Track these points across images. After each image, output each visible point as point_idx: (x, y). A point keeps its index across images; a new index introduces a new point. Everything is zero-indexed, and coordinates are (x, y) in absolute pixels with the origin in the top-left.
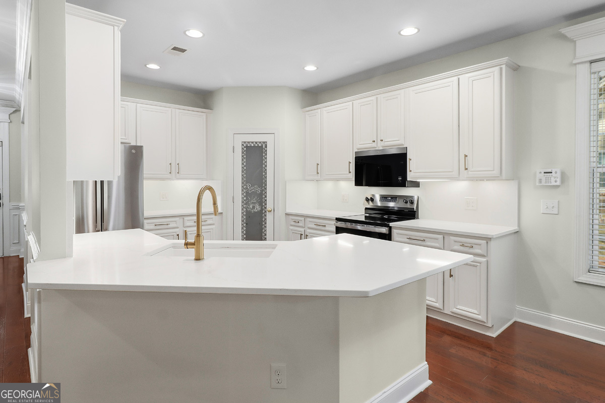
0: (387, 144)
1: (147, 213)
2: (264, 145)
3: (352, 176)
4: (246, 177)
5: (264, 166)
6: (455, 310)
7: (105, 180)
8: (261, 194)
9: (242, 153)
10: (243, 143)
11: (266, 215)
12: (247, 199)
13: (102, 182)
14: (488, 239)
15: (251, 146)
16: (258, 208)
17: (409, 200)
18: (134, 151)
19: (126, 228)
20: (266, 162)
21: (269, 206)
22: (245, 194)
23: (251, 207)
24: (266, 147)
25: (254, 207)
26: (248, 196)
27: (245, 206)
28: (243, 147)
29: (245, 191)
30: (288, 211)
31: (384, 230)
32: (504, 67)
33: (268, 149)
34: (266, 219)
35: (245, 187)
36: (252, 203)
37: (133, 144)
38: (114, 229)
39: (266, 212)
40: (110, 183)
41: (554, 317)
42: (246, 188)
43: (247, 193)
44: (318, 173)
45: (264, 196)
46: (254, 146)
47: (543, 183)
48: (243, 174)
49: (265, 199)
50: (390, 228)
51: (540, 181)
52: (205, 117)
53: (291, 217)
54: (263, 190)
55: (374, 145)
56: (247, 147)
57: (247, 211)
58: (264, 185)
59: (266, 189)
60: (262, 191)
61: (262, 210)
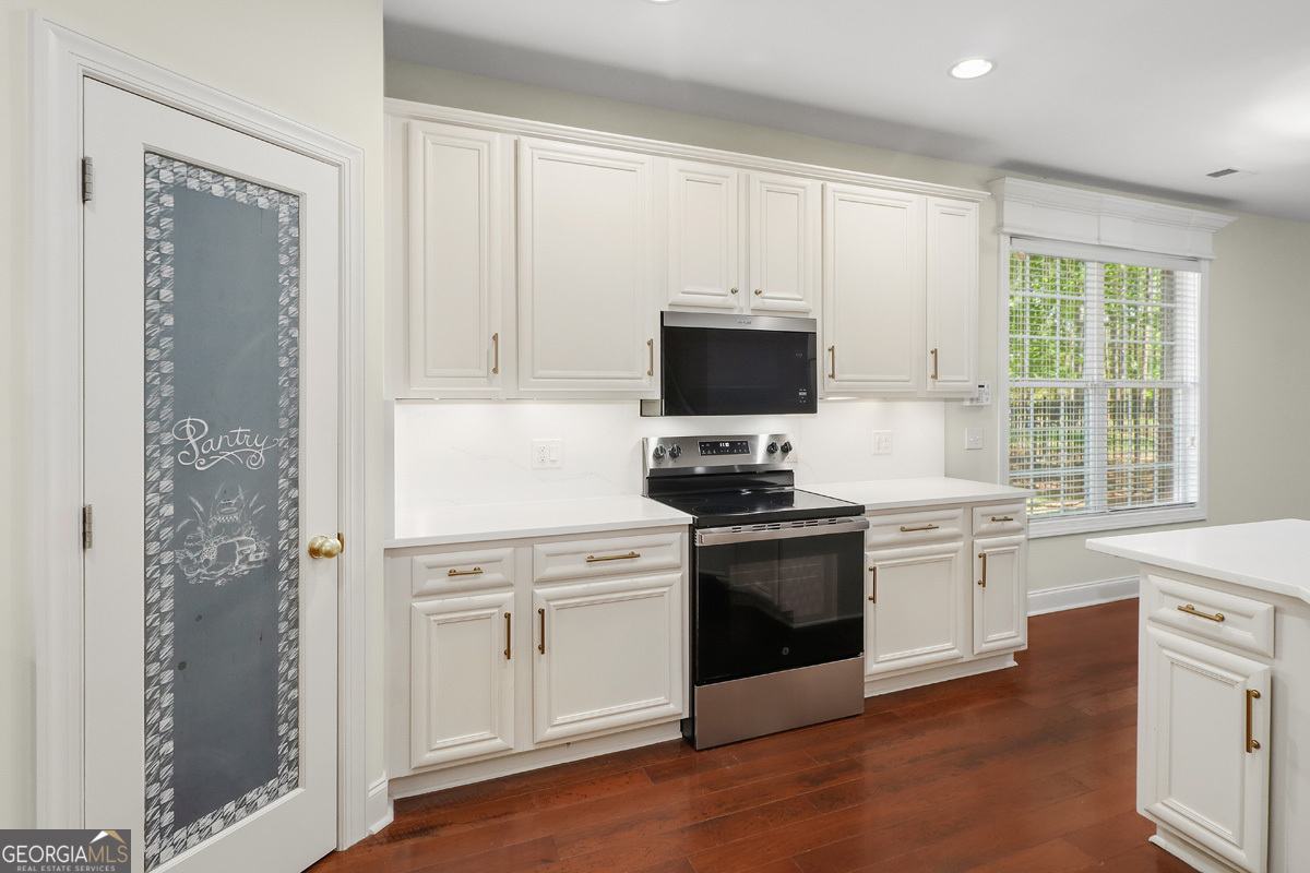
2: (284, 208)
4: (176, 378)
5: (283, 320)
8: (271, 472)
9: (149, 221)
10: (153, 160)
11: (294, 583)
12: (183, 509)
15: (208, 195)
16: (252, 550)
21: (315, 527)
22: (166, 484)
23: (210, 553)
24: (296, 220)
25: (227, 554)
26: (187, 492)
27: (167, 558)
28: (156, 186)
29: (167, 462)
34: (295, 602)
35: (167, 438)
36: (222, 529)
39: (294, 563)
42: (178, 445)
43: (183, 475)
45: (283, 483)
48: (154, 354)
49: (293, 494)
54: (278, 453)
56: (178, 189)
57: (182, 587)
58: (283, 423)
59: (294, 442)
60: (274, 455)
61: (274, 556)
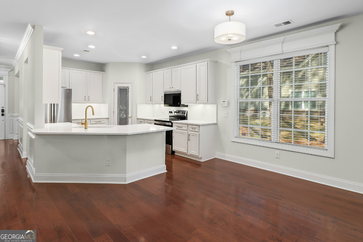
0: (175, 89)
1: (73, 118)
2: (127, 88)
3: (163, 102)
4: (120, 102)
6: (191, 153)
7: (55, 103)
8: (126, 110)
9: (118, 91)
10: (118, 87)
11: (128, 119)
12: (120, 112)
13: (54, 104)
14: (199, 126)
15: (122, 89)
16: (125, 116)
17: (184, 112)
18: (68, 91)
19: (65, 122)
20: (128, 96)
21: (130, 115)
25: (123, 116)
26: (120, 111)
27: (119, 115)
28: (118, 89)
30: (138, 117)
31: (170, 124)
32: (208, 62)
33: (129, 90)
34: (128, 121)
35: (119, 107)
36: (122, 114)
37: (68, 88)
38: (59, 122)
40: (57, 105)
41: (227, 155)
42: (120, 107)
43: (120, 109)
44: (151, 101)
46: (123, 89)
47: (223, 106)
48: (118, 101)
49: (128, 112)
50: (172, 123)
51: (222, 104)
52: (101, 75)
53: (139, 120)
55: (170, 89)
56: (120, 89)
57: (120, 117)
58: (127, 106)
60: (127, 108)
61: (127, 117)
